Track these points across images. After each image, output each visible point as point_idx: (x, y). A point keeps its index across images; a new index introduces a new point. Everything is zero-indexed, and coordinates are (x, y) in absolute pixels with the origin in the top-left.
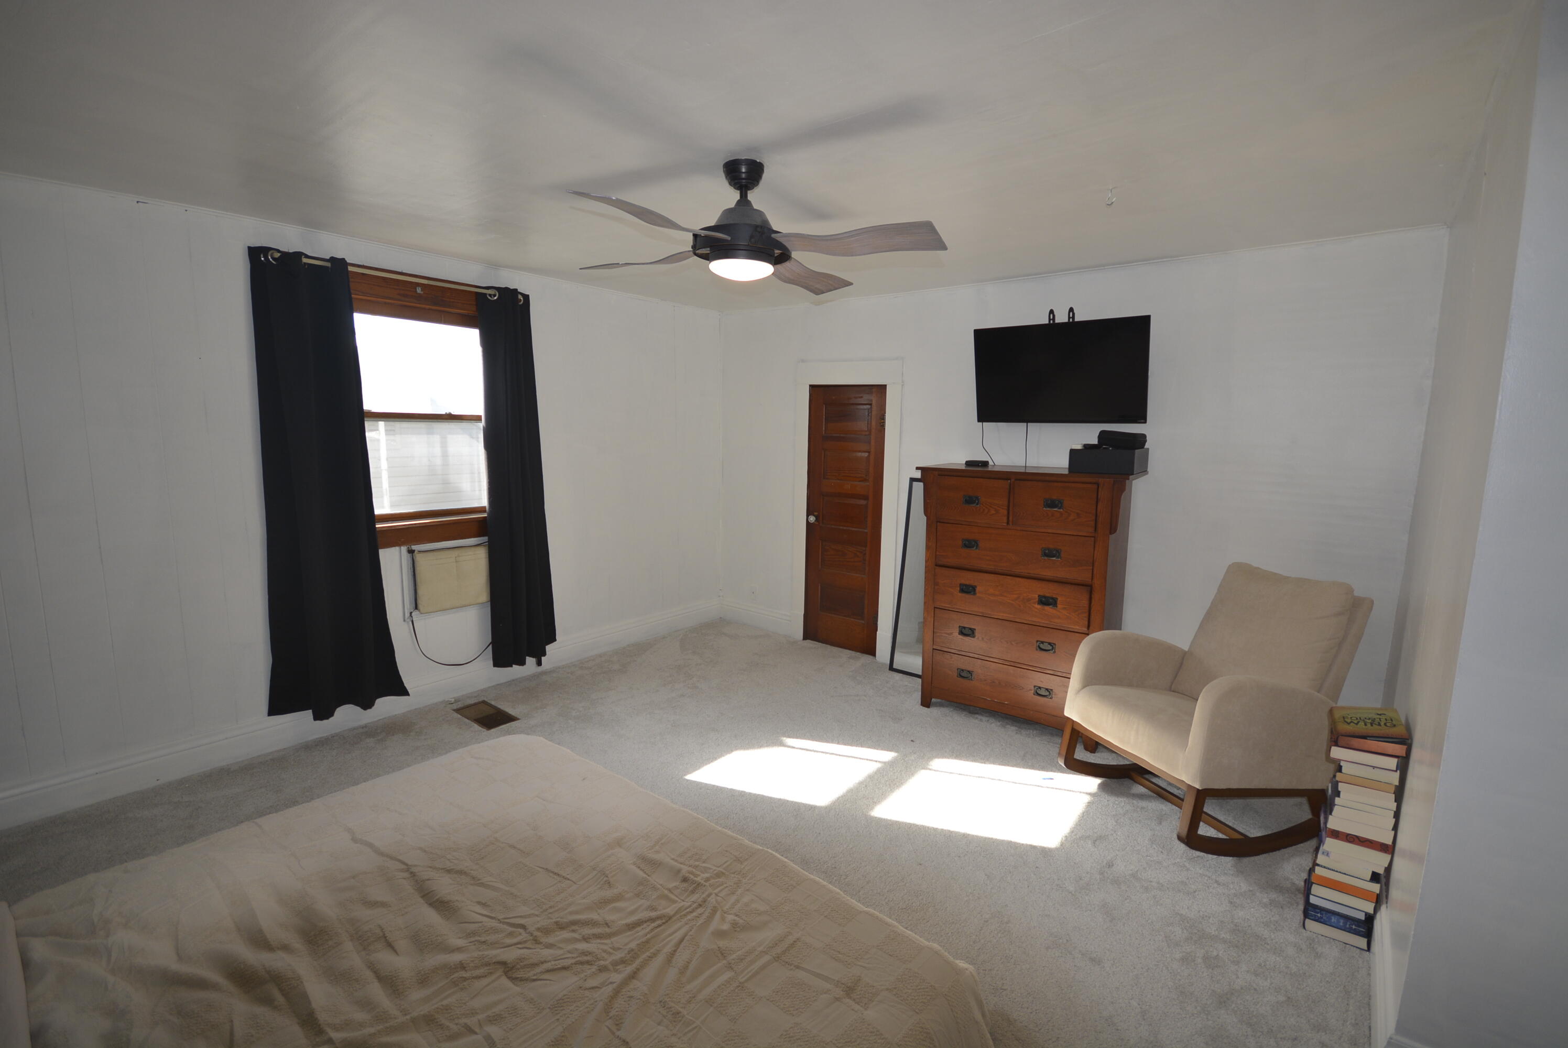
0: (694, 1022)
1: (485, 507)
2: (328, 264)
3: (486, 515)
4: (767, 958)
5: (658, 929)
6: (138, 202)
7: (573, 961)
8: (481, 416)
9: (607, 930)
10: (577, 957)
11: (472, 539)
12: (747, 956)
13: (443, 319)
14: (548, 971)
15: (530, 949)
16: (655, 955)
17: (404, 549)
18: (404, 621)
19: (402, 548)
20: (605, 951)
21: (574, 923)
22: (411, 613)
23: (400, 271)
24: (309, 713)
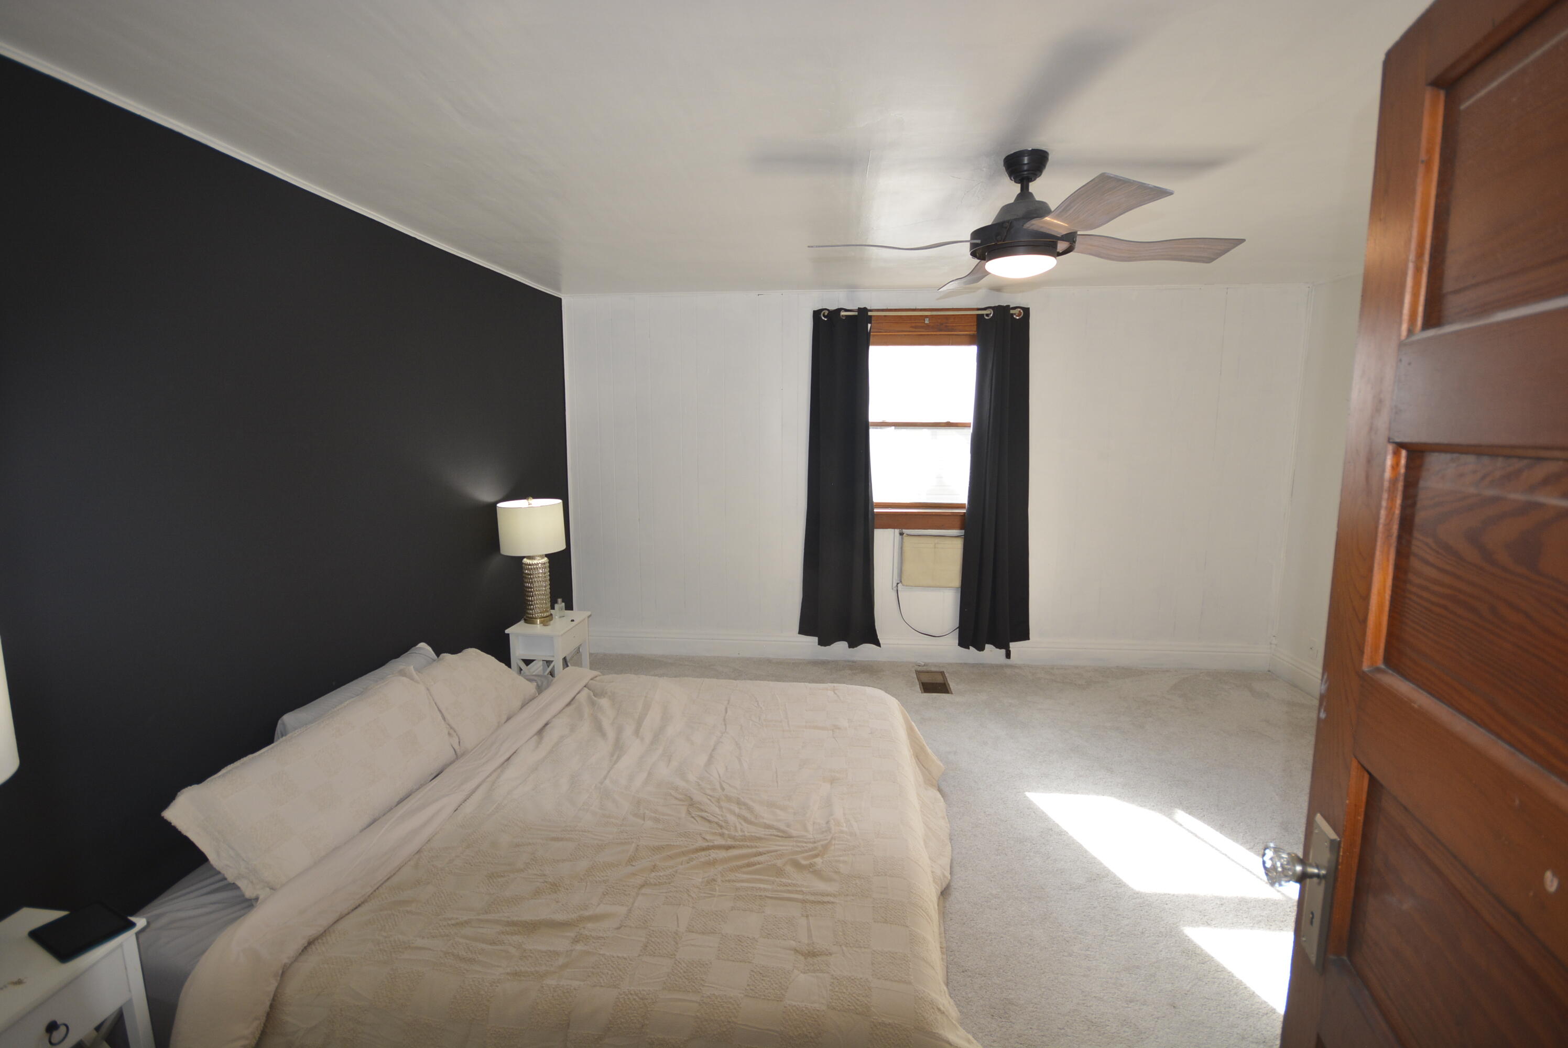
0: (715, 891)
1: (965, 504)
2: (856, 313)
3: (965, 511)
4: (800, 897)
5: (774, 837)
6: (758, 295)
7: (716, 820)
8: (970, 423)
9: (753, 820)
10: (721, 820)
11: (954, 531)
12: (791, 886)
13: (951, 341)
14: (702, 817)
15: (712, 802)
16: (752, 847)
17: (897, 531)
18: (893, 589)
19: (896, 530)
20: (735, 827)
21: (745, 804)
22: (898, 584)
23: (915, 308)
24: (816, 639)
